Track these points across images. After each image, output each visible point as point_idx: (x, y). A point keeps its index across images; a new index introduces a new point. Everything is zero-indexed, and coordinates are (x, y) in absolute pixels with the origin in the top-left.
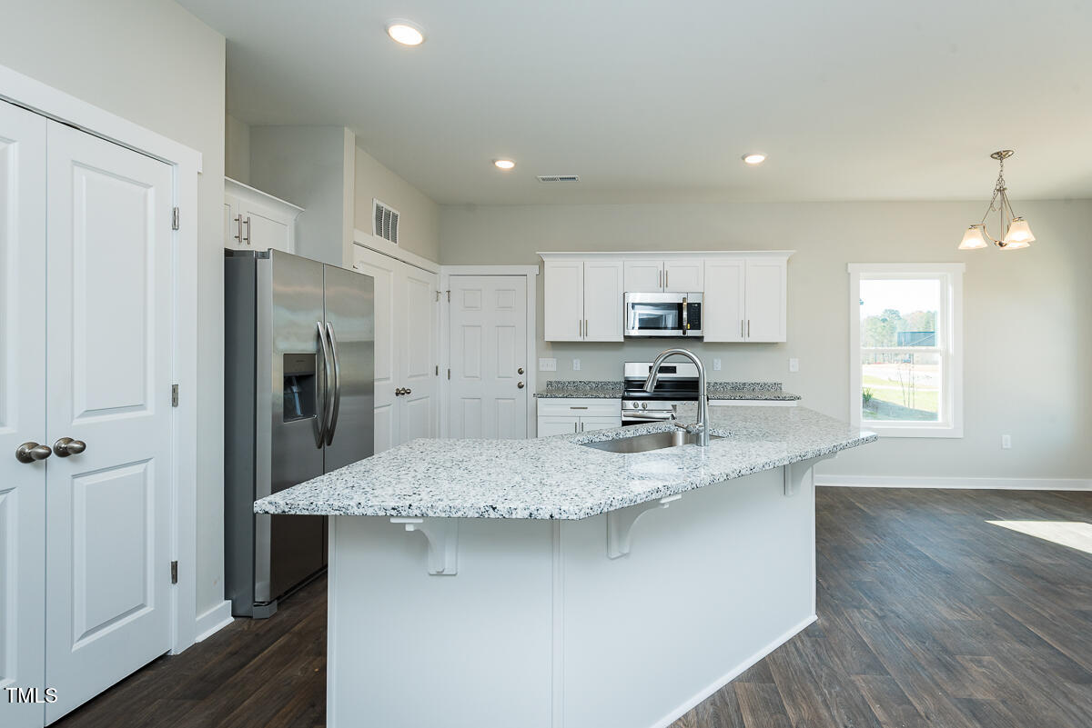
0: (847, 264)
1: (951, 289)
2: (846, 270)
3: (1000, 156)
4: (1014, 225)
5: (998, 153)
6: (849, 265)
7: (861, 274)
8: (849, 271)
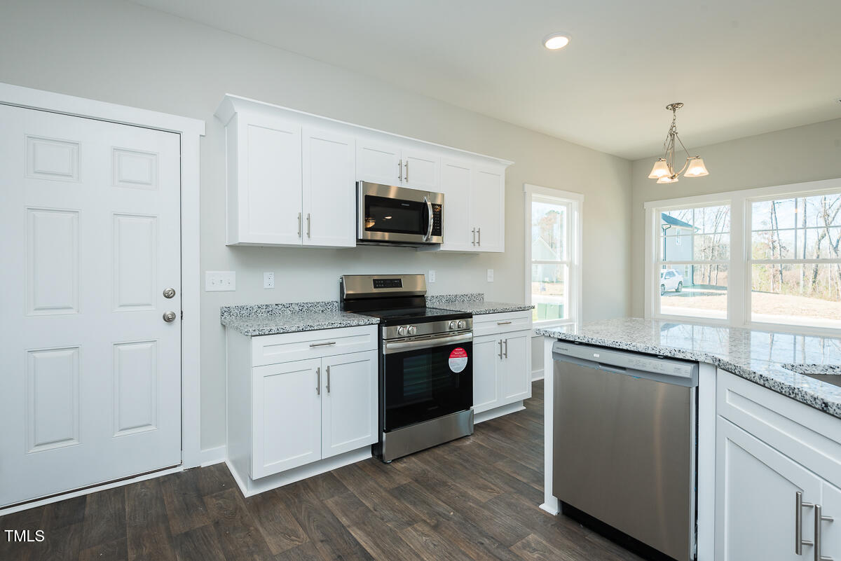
0: (523, 184)
1: (576, 214)
2: (523, 189)
3: (674, 107)
4: (693, 162)
5: (672, 105)
6: (526, 185)
7: (533, 195)
8: (526, 190)
